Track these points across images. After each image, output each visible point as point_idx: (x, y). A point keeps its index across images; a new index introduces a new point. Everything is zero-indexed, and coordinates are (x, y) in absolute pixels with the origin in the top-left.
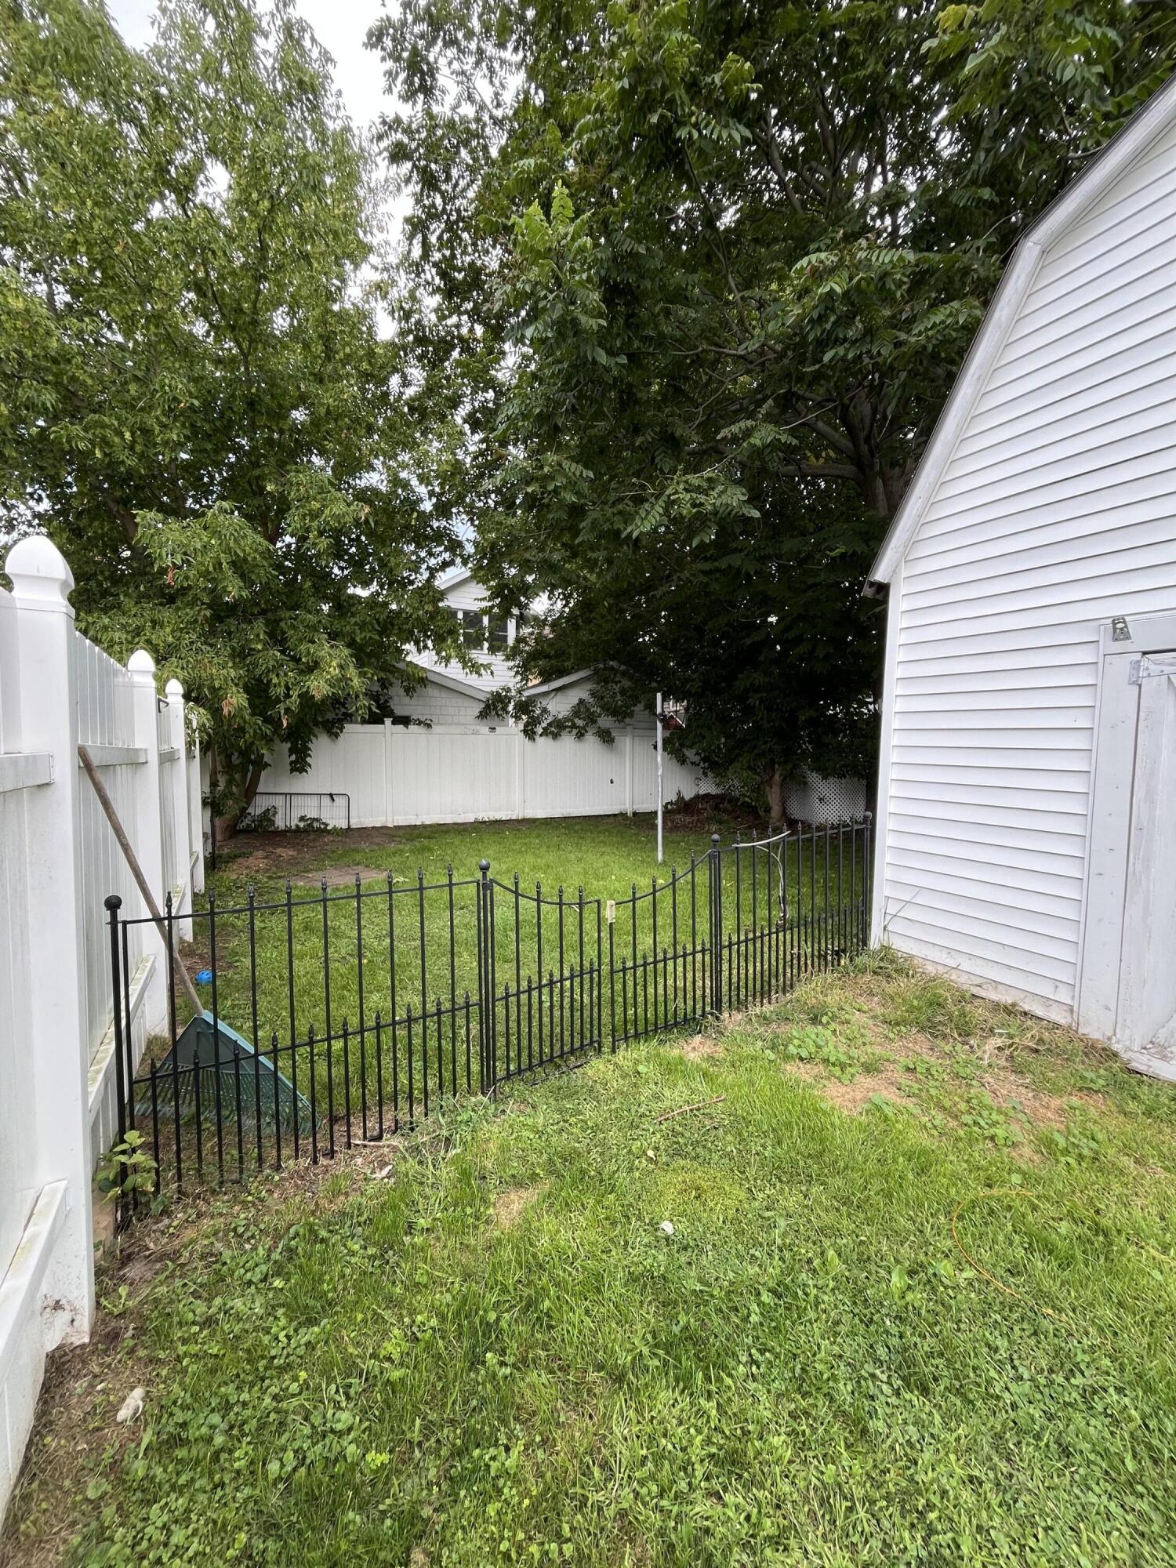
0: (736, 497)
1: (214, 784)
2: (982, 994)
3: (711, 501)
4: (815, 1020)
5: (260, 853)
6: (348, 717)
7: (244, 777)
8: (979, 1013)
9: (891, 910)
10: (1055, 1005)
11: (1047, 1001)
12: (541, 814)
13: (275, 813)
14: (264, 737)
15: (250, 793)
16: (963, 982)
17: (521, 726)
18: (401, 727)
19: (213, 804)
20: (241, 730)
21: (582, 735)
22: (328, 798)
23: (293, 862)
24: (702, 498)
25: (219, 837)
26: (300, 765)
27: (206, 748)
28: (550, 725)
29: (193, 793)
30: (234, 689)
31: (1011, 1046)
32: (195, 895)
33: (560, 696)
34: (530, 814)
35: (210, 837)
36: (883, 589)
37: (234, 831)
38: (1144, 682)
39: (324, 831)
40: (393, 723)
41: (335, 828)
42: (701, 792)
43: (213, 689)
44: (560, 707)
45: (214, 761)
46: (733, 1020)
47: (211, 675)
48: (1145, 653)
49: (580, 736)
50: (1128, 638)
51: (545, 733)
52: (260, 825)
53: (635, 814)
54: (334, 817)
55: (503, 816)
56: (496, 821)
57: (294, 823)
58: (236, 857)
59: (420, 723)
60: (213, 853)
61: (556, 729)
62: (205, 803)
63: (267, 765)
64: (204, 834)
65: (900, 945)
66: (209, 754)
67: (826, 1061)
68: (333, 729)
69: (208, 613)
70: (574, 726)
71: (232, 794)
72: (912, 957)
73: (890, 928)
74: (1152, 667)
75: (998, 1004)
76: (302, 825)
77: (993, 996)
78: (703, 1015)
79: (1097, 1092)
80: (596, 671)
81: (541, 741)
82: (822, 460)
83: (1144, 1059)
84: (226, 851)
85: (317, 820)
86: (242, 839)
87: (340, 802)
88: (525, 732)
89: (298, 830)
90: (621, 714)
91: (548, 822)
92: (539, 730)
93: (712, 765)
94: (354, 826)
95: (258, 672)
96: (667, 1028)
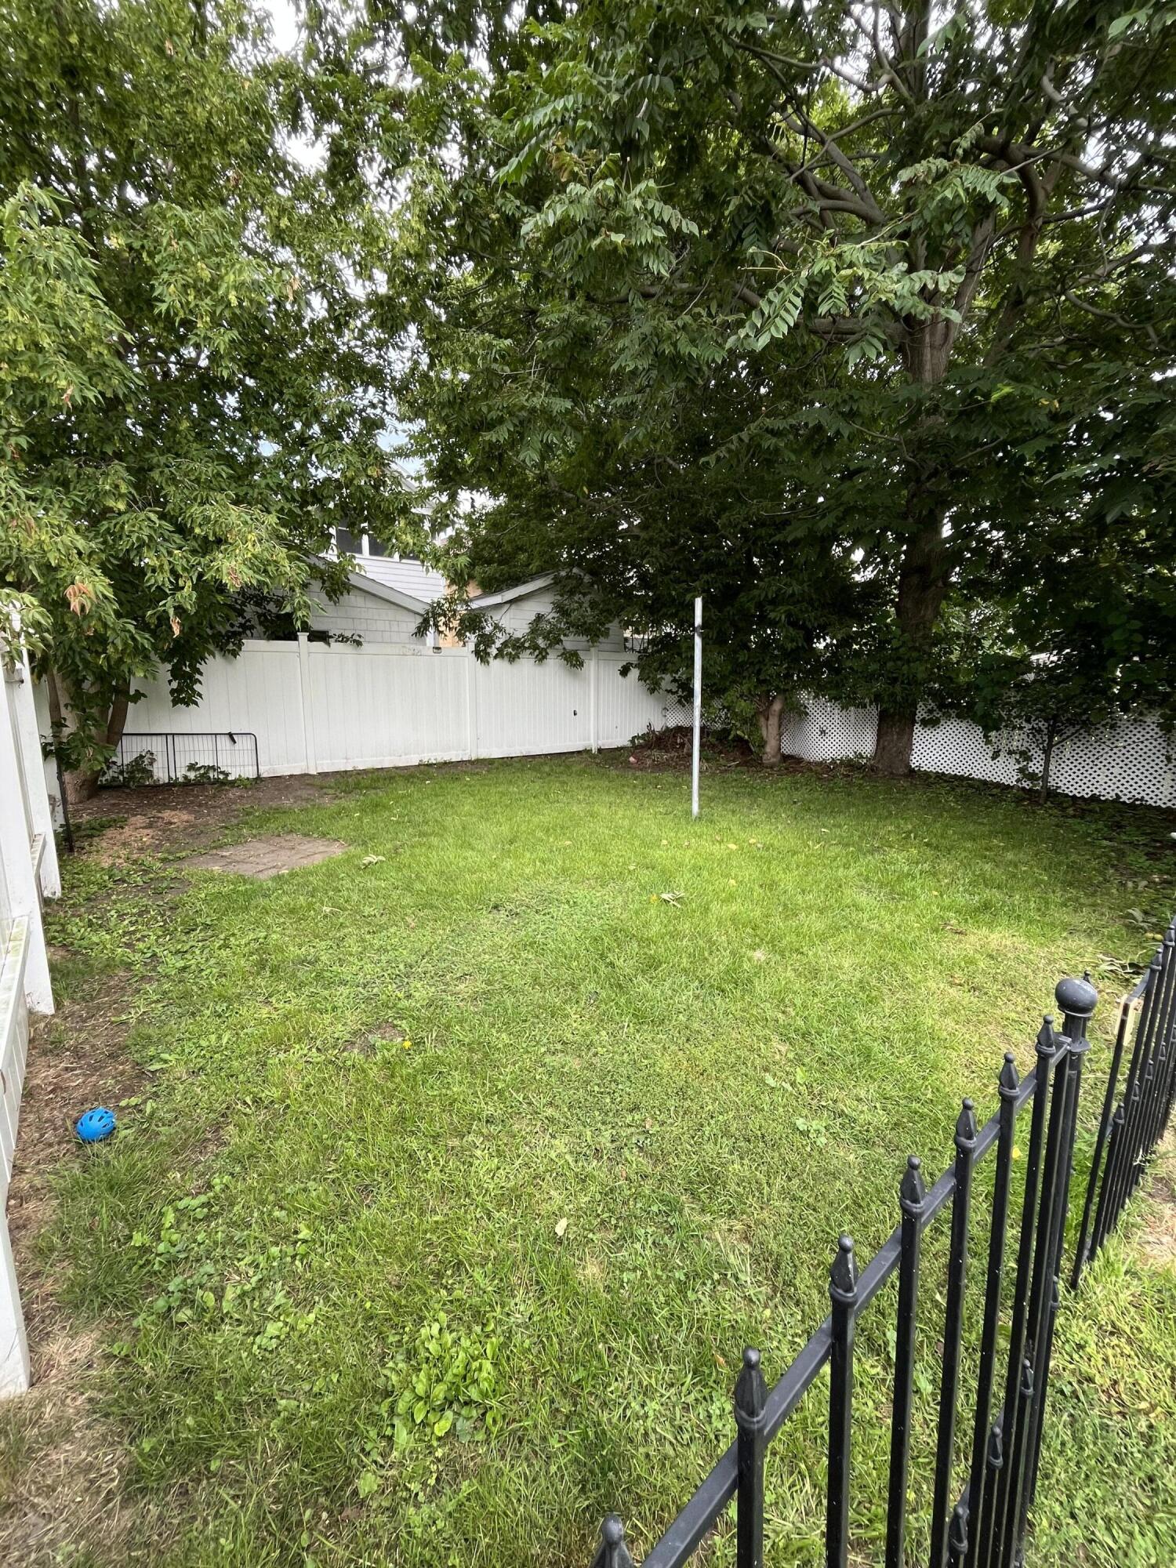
1: (58, 724)
5: (139, 820)
6: (246, 629)
7: (104, 713)
12: (496, 753)
13: (152, 761)
14: (139, 651)
15: (114, 734)
17: (471, 646)
18: (321, 644)
19: (59, 753)
20: (101, 640)
21: (544, 657)
22: (227, 738)
23: (194, 832)
25: (71, 797)
26: (185, 694)
27: (40, 667)
28: (505, 644)
29: (24, 740)
30: (85, 570)
32: (46, 902)
33: (514, 610)
34: (485, 753)
35: (60, 802)
37: (94, 788)
39: (224, 783)
40: (310, 639)
41: (240, 779)
42: (671, 724)
43: (48, 569)
44: (516, 622)
45: (53, 689)
47: (40, 543)
49: (542, 657)
51: (500, 654)
52: (132, 778)
53: (600, 750)
54: (237, 765)
55: (454, 756)
56: (445, 763)
57: (181, 773)
58: (103, 827)
59: (343, 639)
60: (66, 826)
61: (513, 650)
62: (46, 754)
63: (138, 696)
64: (51, 798)
66: (44, 677)
68: (229, 644)
69: (23, 441)
70: (535, 647)
71: (90, 738)
76: (192, 775)
80: (557, 581)
81: (495, 664)
84: (86, 818)
85: (213, 768)
86: (107, 800)
87: (244, 743)
88: (477, 653)
89: (187, 782)
90: (593, 632)
91: (506, 763)
92: (493, 651)
94: (264, 775)
95: (123, 545)
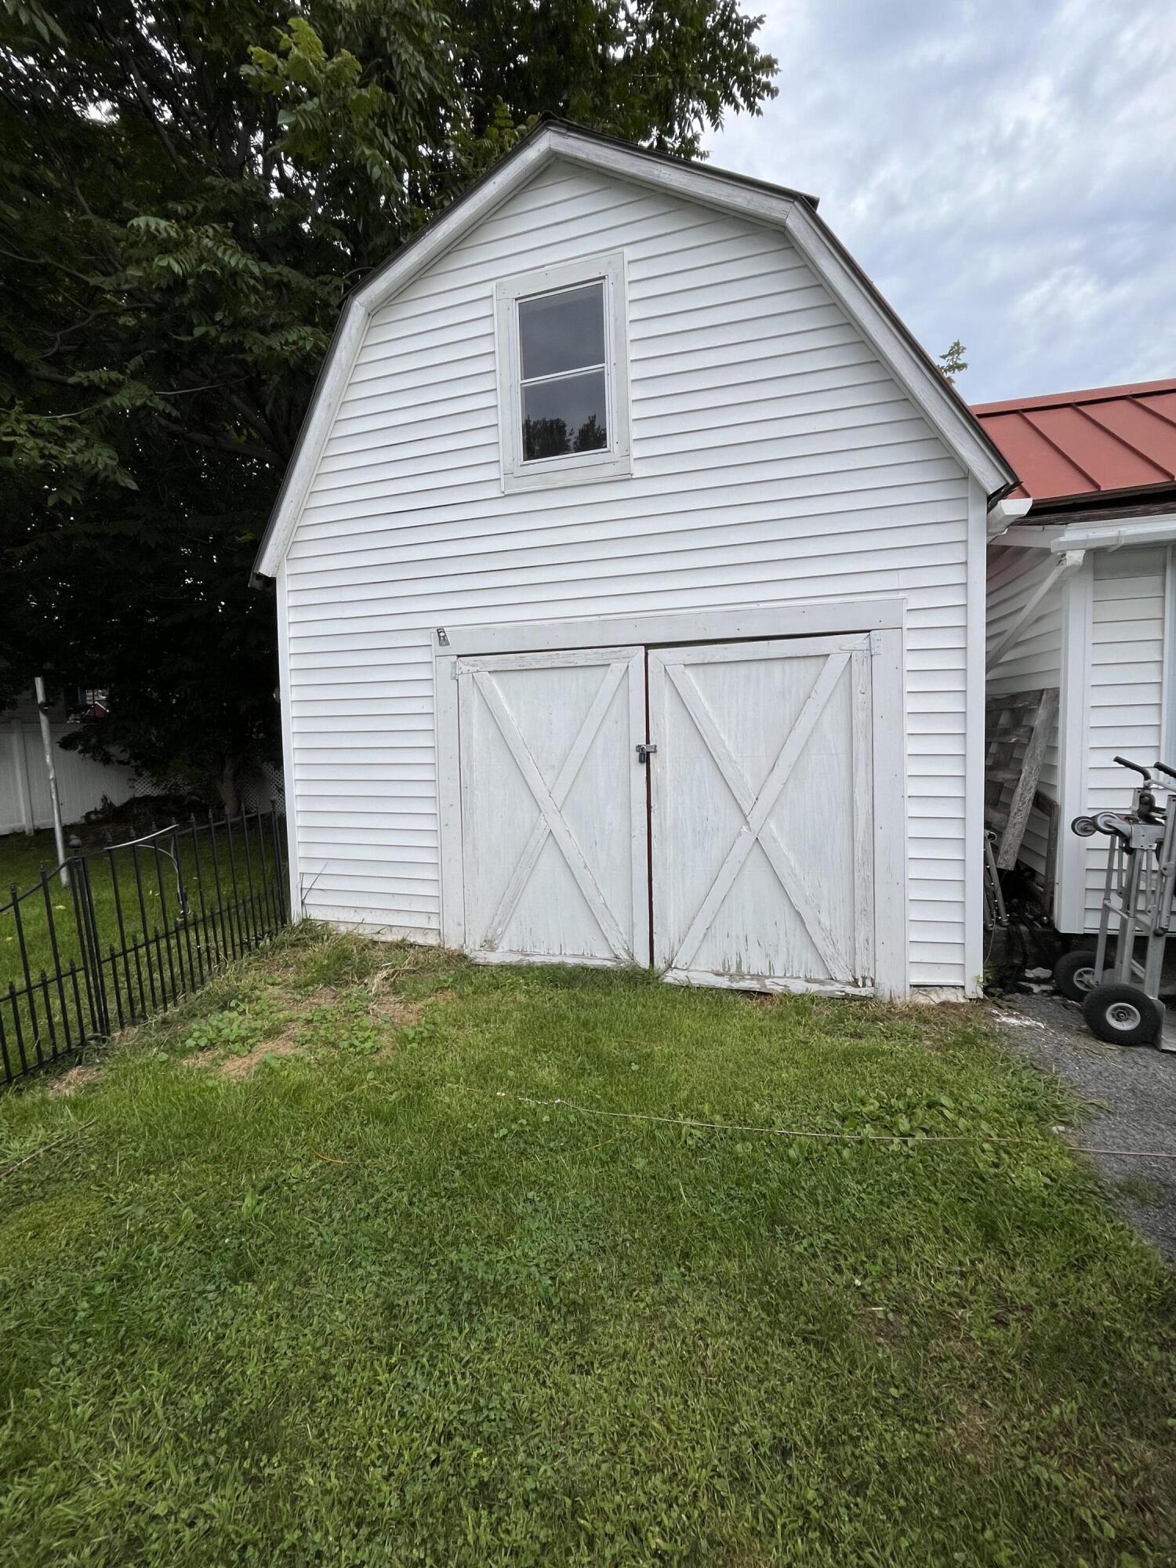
0: (103, 458)
2: (383, 939)
3: (70, 454)
4: (224, 1007)
8: (379, 954)
9: (306, 885)
10: (430, 932)
11: (424, 931)
16: (367, 932)
24: (54, 450)
31: (393, 974)
36: (270, 583)
38: (460, 678)
42: (137, 795)
46: (124, 1038)
48: (459, 656)
50: (448, 644)
53: (38, 831)
65: (317, 915)
67: (227, 1042)
72: (327, 923)
73: (306, 902)
74: (463, 667)
75: (391, 943)
77: (389, 938)
78: (83, 1041)
79: (447, 988)
82: (244, 438)
83: (481, 954)
93: (146, 761)
96: (27, 1072)
